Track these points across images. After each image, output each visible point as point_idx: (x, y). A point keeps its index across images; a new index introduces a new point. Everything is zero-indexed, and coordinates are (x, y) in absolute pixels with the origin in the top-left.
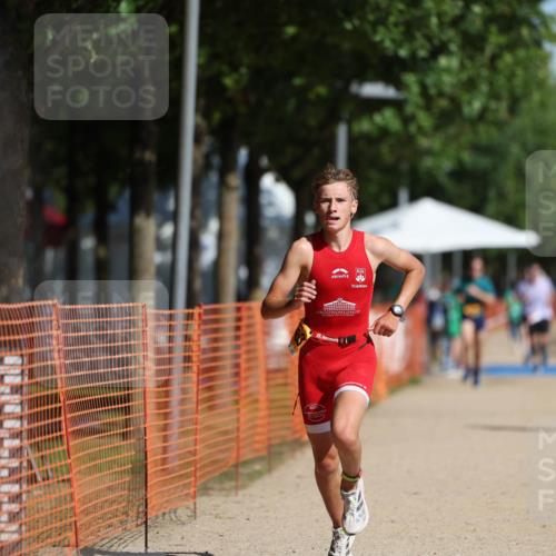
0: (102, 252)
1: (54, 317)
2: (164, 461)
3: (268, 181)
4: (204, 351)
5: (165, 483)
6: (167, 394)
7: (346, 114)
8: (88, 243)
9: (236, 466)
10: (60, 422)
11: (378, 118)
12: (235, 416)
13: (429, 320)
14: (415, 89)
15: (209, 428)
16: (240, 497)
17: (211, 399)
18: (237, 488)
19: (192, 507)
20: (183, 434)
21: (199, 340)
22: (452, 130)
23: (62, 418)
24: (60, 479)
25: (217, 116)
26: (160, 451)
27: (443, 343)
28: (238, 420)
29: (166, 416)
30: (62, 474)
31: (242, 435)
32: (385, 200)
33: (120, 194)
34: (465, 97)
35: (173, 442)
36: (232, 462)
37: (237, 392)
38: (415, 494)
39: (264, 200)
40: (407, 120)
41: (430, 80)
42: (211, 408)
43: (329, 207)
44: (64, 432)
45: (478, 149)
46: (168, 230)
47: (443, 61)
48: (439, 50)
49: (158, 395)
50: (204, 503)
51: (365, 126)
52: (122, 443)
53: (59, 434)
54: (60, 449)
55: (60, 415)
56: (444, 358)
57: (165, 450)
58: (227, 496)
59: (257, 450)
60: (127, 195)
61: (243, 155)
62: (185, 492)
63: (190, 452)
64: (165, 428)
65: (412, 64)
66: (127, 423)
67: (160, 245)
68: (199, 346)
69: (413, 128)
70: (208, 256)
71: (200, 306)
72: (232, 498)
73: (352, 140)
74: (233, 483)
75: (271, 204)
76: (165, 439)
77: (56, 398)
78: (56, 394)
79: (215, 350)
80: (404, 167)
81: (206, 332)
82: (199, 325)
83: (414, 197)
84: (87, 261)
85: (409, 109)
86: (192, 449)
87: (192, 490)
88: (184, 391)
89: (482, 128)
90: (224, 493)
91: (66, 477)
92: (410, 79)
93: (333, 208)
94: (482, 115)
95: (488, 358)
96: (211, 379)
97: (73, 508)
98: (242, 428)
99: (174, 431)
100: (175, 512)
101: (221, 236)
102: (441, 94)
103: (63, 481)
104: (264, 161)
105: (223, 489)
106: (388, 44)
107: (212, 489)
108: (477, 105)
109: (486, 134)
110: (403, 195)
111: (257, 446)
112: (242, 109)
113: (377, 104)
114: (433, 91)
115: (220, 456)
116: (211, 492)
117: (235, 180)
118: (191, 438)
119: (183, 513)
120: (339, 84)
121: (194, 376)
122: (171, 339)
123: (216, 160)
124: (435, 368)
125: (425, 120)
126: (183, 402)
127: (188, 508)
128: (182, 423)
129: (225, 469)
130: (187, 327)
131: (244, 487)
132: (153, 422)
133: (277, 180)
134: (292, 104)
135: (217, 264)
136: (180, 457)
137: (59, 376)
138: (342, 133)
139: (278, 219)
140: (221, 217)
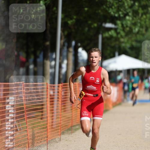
0: (36, 69)
1: (23, 86)
2: (52, 125)
3: (80, 50)
4: (63, 96)
5: (52, 131)
6: (53, 107)
7: (101, 32)
8: (31, 67)
9: (72, 127)
10: (24, 115)
11: (110, 33)
12: (71, 113)
13: (124, 88)
14: (120, 25)
15: (64, 116)
16: (72, 135)
17: (65, 109)
18: (72, 133)
19: (60, 138)
20: (57, 118)
21: (61, 93)
22: (130, 36)
23: (25, 114)
24: (24, 130)
25: (66, 33)
26: (51, 122)
27: (128, 94)
28: (72, 114)
29: (53, 113)
30: (25, 129)
31: (73, 119)
32: (112, 55)
33: (40, 53)
34: (133, 27)
35: (55, 120)
36: (70, 126)
37: (72, 107)
38: (120, 134)
39: (79, 55)
40: (118, 33)
41: (124, 23)
42: (65, 111)
43: (93, 59)
44: (25, 118)
45: (137, 41)
46: (53, 63)
47: (127, 18)
48: (126, 15)
49: (51, 107)
50: (63, 137)
51: (107, 35)
52: (41, 120)
53: (24, 118)
54: (24, 122)
55: (24, 113)
56: (128, 98)
57: (52, 122)
58: (69, 135)
59: (77, 123)
60: (42, 53)
61: (73, 43)
62: (58, 134)
63: (59, 123)
64: (52, 116)
65: (119, 18)
66: (42, 115)
67: (51, 67)
68: (61, 94)
69: (119, 36)
70: (64, 70)
71: (62, 83)
72: (70, 135)
73: (103, 39)
74: (70, 132)
75: (81, 56)
76: (52, 119)
77: (23, 108)
78: (23, 107)
79: (66, 95)
80: (117, 46)
81: (63, 91)
82: (62, 89)
83: (120, 54)
84: (31, 71)
85: (118, 31)
86: (60, 122)
87: (60, 133)
88: (57, 107)
89: (138, 36)
90: (68, 134)
91: (26, 130)
92: (119, 22)
93: (94, 59)
94: (138, 32)
95: (139, 98)
96: (65, 103)
97: (28, 138)
98: (73, 117)
99: (55, 117)
100: (55, 139)
101: (68, 65)
102: (127, 26)
103: (25, 131)
104: (79, 44)
105: (68, 133)
106: (112, 13)
107: (65, 133)
108: (137, 30)
109: (139, 37)
110: (117, 54)
111: (77, 121)
112: (73, 30)
113: (109, 29)
114: (125, 26)
115: (67, 124)
116: (64, 134)
117: (71, 50)
118: (60, 119)
119: (57, 139)
120: (99, 24)
121: (60, 103)
122: (54, 92)
123: (66, 44)
124: (125, 100)
125: (123, 33)
126: (57, 109)
127: (58, 138)
128: (57, 115)
129: (68, 128)
130: (58, 89)
131: (74, 132)
132: (49, 115)
133: (83, 50)
134: (87, 29)
135: (66, 72)
136: (56, 124)
137: (24, 102)
138: (100, 37)
139: (83, 60)
140: (68, 59)
